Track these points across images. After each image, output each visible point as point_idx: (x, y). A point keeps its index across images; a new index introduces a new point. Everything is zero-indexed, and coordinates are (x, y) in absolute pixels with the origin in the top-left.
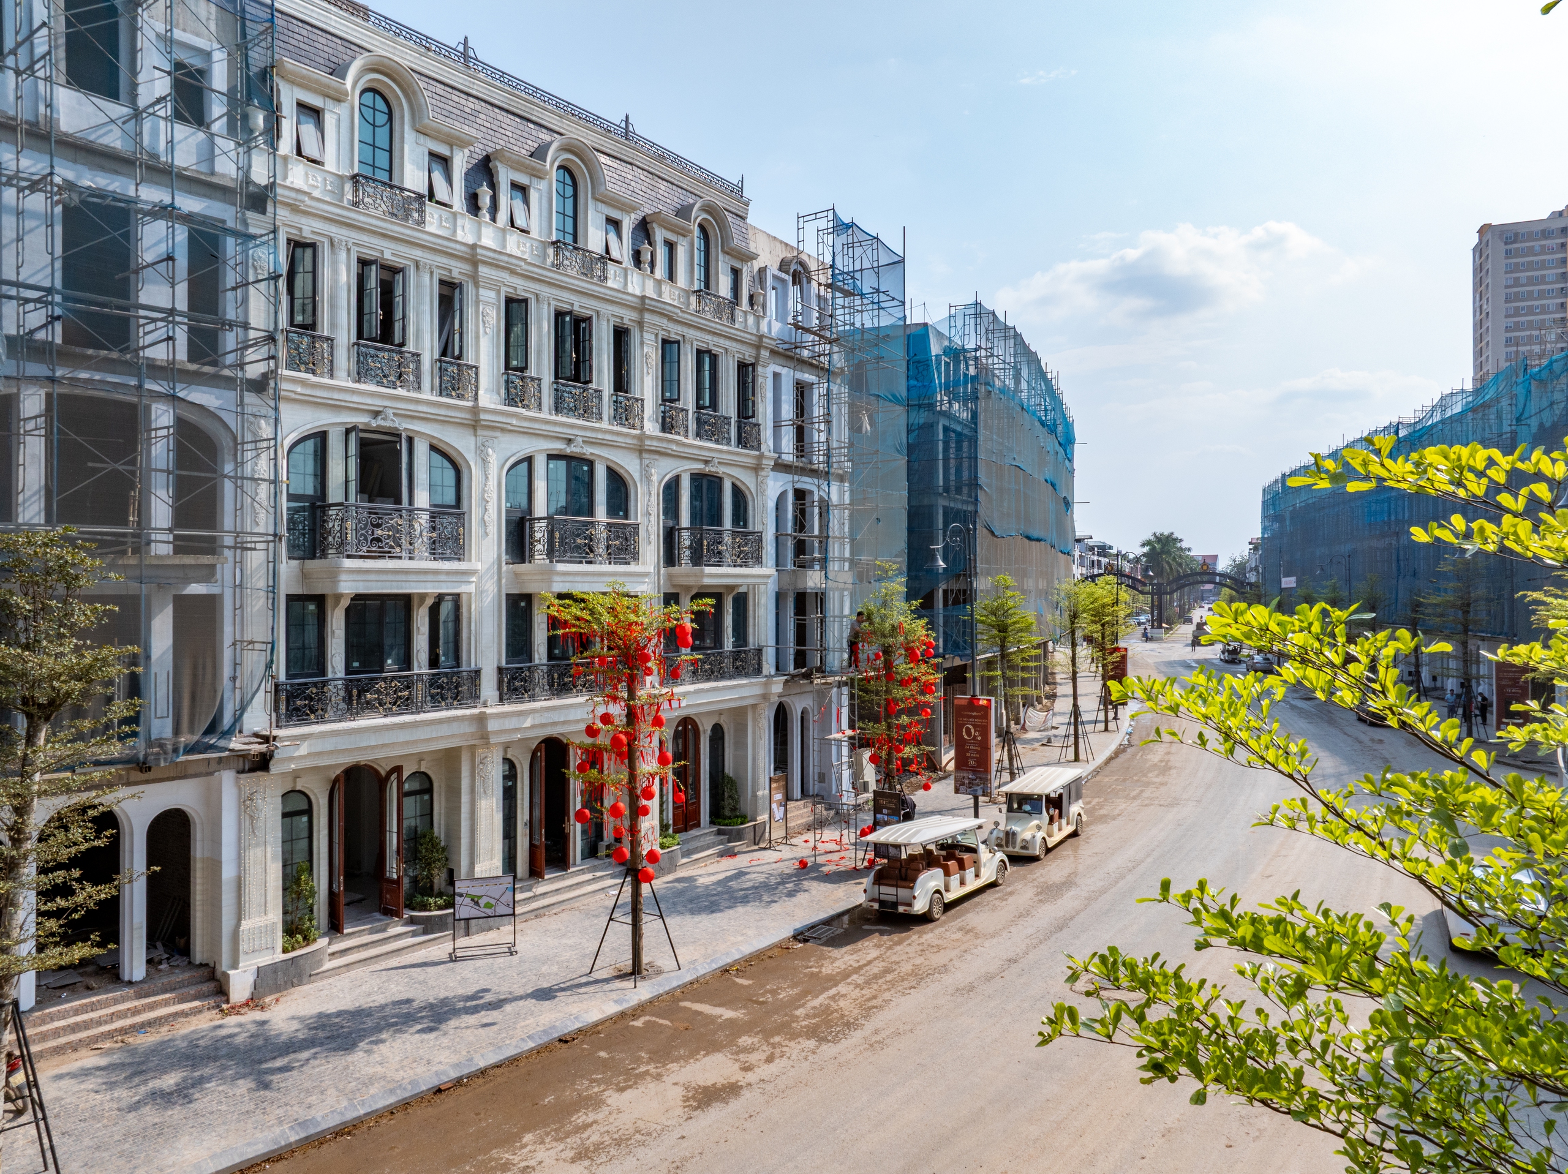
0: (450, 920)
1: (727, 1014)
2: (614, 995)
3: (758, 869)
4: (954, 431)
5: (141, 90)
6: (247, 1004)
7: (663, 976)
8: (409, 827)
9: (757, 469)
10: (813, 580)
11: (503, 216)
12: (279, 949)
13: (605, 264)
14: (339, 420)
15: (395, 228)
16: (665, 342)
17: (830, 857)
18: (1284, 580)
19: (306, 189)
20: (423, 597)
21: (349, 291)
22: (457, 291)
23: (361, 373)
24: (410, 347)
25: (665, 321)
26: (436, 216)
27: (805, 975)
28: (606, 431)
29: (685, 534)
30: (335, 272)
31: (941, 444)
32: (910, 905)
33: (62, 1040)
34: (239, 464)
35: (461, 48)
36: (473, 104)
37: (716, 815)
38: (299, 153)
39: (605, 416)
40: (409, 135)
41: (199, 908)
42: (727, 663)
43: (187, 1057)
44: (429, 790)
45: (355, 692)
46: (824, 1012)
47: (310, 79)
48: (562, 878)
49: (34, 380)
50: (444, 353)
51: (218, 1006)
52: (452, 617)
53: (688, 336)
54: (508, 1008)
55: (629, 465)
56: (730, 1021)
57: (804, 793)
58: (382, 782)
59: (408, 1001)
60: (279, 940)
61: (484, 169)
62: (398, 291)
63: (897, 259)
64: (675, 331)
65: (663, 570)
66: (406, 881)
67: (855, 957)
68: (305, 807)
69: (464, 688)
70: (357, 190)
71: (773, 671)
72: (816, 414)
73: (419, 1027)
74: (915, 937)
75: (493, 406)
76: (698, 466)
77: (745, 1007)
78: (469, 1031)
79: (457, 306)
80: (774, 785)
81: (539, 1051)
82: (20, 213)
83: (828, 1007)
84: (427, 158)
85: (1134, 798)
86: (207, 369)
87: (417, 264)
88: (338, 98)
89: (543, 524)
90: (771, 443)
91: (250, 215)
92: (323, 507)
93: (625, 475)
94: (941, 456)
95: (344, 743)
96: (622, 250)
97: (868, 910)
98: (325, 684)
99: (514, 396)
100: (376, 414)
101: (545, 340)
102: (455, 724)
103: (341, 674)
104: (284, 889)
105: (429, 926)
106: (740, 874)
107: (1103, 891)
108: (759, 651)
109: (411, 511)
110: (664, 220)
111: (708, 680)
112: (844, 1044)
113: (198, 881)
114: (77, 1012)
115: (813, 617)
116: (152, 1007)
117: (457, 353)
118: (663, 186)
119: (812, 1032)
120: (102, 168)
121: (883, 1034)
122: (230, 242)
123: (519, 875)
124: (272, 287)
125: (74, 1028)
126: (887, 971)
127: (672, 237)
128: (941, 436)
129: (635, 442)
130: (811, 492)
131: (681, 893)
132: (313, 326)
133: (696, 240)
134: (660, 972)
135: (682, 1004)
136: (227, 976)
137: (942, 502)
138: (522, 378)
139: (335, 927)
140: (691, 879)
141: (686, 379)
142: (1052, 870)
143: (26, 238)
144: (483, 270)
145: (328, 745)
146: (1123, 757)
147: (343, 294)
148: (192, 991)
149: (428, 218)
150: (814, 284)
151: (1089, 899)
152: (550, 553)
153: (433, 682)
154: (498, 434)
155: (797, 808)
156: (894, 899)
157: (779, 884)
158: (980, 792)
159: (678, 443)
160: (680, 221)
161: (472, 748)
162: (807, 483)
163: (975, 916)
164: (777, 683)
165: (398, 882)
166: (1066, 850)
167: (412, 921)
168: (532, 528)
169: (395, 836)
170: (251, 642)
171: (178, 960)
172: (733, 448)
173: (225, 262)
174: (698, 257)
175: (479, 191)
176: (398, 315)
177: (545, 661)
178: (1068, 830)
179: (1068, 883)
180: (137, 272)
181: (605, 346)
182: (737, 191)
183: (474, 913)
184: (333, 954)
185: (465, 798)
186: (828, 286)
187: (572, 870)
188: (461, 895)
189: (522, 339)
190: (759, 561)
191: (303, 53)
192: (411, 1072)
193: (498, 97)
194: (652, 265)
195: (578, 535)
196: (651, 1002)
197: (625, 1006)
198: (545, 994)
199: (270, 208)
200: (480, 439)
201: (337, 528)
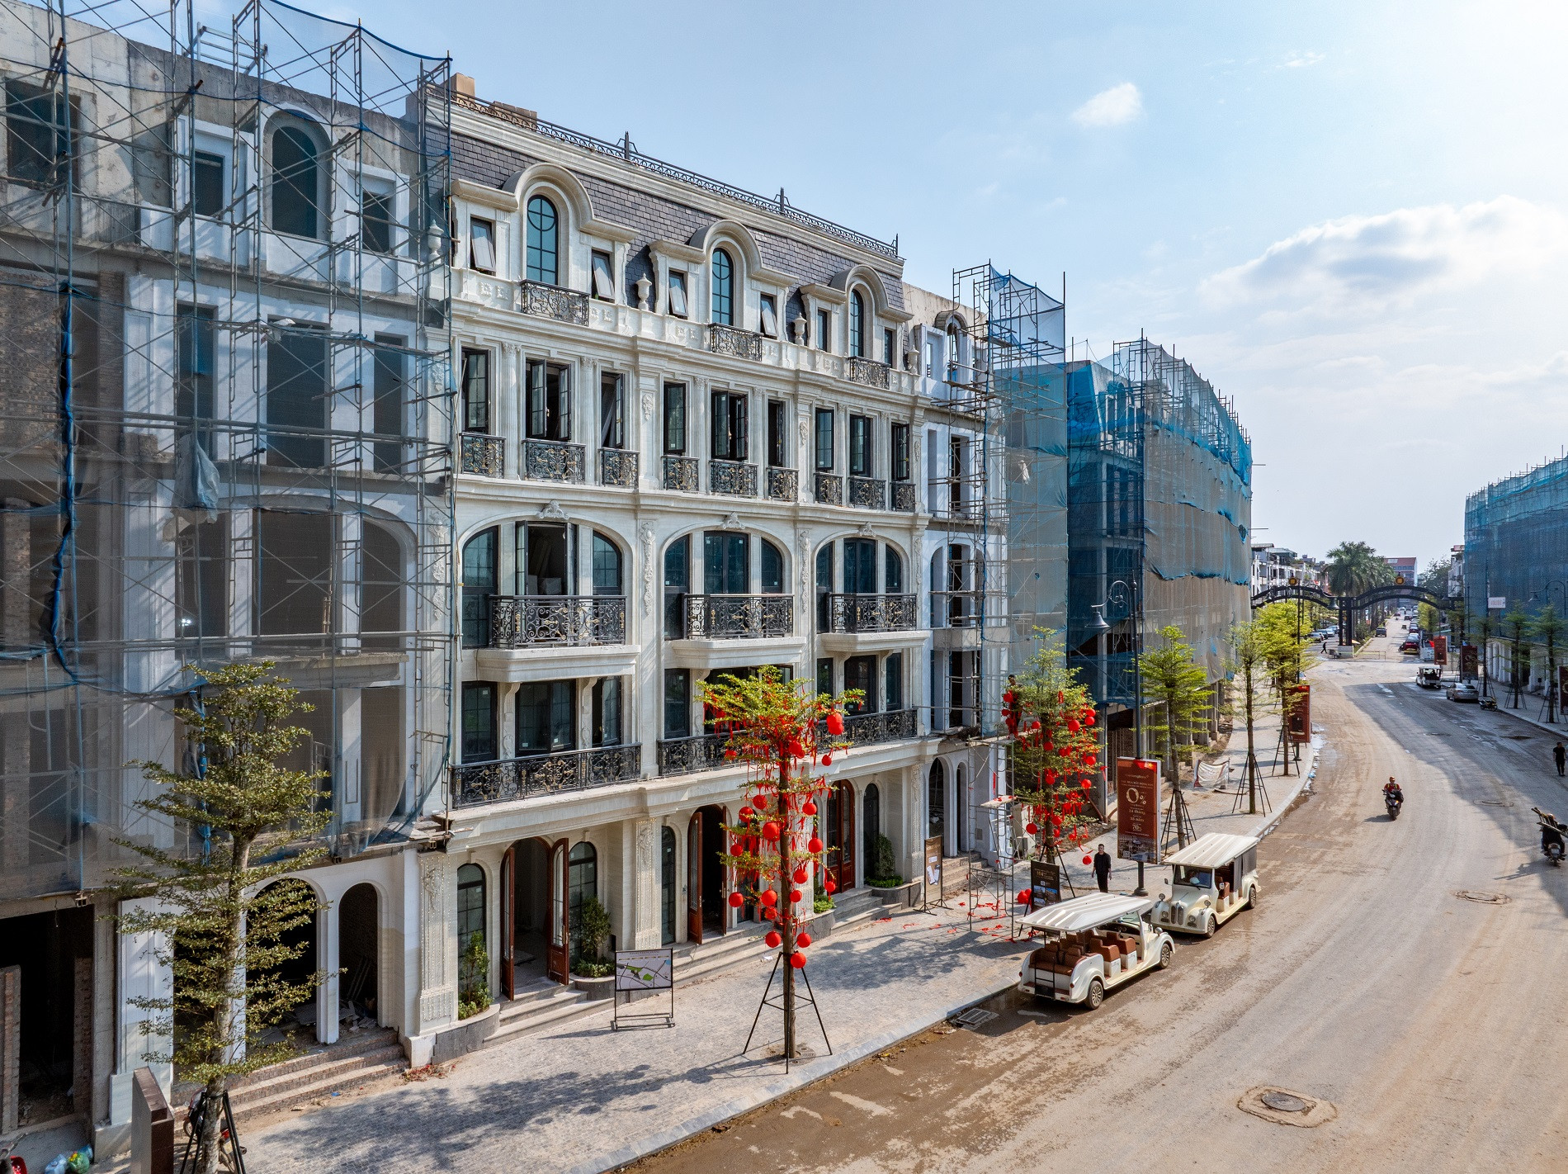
0: (612, 987)
1: (878, 1110)
2: (766, 1081)
3: (912, 936)
4: (1120, 470)
5: (335, 227)
6: (426, 1070)
7: (816, 1061)
8: (574, 894)
9: (911, 529)
10: (969, 639)
11: (661, 305)
12: (456, 1016)
13: (760, 341)
14: (509, 516)
15: (562, 329)
16: (819, 411)
17: (986, 924)
18: (1491, 600)
19: (479, 301)
20: (586, 680)
21: (518, 391)
22: (619, 382)
23: (531, 468)
24: (575, 441)
25: (819, 392)
26: (598, 312)
27: (958, 1067)
28: (761, 506)
29: (839, 601)
30: (506, 375)
31: (1104, 484)
32: (1067, 992)
33: (268, 1100)
34: (420, 569)
35: (622, 144)
36: (633, 197)
37: (871, 875)
38: (473, 266)
39: (760, 491)
40: (574, 237)
41: (384, 975)
42: (881, 726)
43: (374, 1126)
44: (593, 859)
45: (524, 772)
46: (976, 1114)
47: (482, 196)
48: (719, 942)
49: (243, 499)
50: (606, 443)
51: (402, 1071)
52: (614, 695)
53: (841, 403)
54: (665, 1089)
55: (784, 536)
56: (880, 1118)
57: (961, 850)
58: (550, 852)
59: (572, 1075)
60: (455, 1006)
61: (644, 260)
62: (564, 387)
63: (1057, 305)
64: (828, 401)
65: (817, 636)
66: (572, 946)
67: (1008, 1049)
68: (480, 878)
69: (625, 764)
70: (525, 296)
71: (928, 732)
72: (972, 471)
73: (581, 1107)
74: (1072, 1028)
75: (652, 492)
76: (852, 532)
77: (895, 1103)
78: (628, 1114)
79: (618, 397)
80: (929, 848)
81: (693, 1140)
82: (232, 352)
83: (980, 1108)
84: (590, 256)
85: (1315, 862)
86: (391, 477)
87: (581, 360)
88: (508, 210)
89: (700, 601)
90: (926, 502)
91: (430, 330)
92: (496, 599)
93: (780, 546)
94: (1104, 499)
95: (515, 823)
96: (777, 326)
97: (1025, 994)
98: (497, 766)
99: (672, 479)
100: (543, 507)
101: (702, 421)
102: (616, 800)
103: (512, 756)
104: (460, 956)
105: (592, 993)
106: (896, 941)
107: (1276, 982)
108: (914, 712)
109: (575, 600)
110: (817, 291)
111: (863, 744)
112: (995, 1156)
113: (384, 950)
114: (280, 1073)
115: (970, 677)
116: (344, 1069)
117: (618, 442)
118: (817, 255)
119: (962, 1140)
120: (301, 300)
121: (1036, 1147)
122: (411, 359)
123: (678, 939)
124: (448, 403)
125: (278, 1089)
126: (1042, 1069)
127: (826, 306)
128: (1104, 477)
129: (789, 513)
130: (967, 547)
131: (835, 961)
132: (485, 429)
133: (850, 307)
134: (812, 1057)
135: (834, 1094)
136: (409, 1042)
137: (1106, 544)
138: (680, 461)
139: (506, 993)
140: (847, 946)
141: (840, 446)
142: (1222, 952)
143: (238, 372)
144: (643, 360)
145: (500, 825)
146: (1305, 807)
147: (514, 396)
148: (379, 1055)
149: (591, 314)
150: (970, 338)
151: (1261, 990)
152: (708, 630)
153: (596, 759)
154: (657, 516)
155: (954, 866)
156: (1051, 985)
157: (933, 955)
158: (1145, 858)
159: (832, 512)
160: (833, 290)
161: (633, 822)
162: (963, 538)
163: (1139, 1007)
164: (933, 744)
165: (564, 949)
166: (1237, 927)
167: (577, 987)
168: (689, 604)
169: (561, 905)
170: (430, 734)
171: (367, 1023)
172: (887, 512)
173: (406, 384)
174: (852, 322)
175: (639, 282)
176: (564, 410)
177: (702, 733)
178: (1240, 903)
179: (1239, 969)
180: (330, 395)
181: (760, 422)
182: (891, 252)
183: (634, 984)
184: (504, 1020)
185: (626, 869)
186: (984, 339)
187: (728, 934)
188: (622, 967)
189: (679, 425)
190: (913, 623)
191: (477, 169)
192: (572, 1158)
193: (657, 188)
194: (806, 336)
195: (734, 612)
196: (802, 1089)
197: (777, 1093)
198: (700, 1076)
199: (446, 323)
200: (640, 522)
201: (508, 620)
